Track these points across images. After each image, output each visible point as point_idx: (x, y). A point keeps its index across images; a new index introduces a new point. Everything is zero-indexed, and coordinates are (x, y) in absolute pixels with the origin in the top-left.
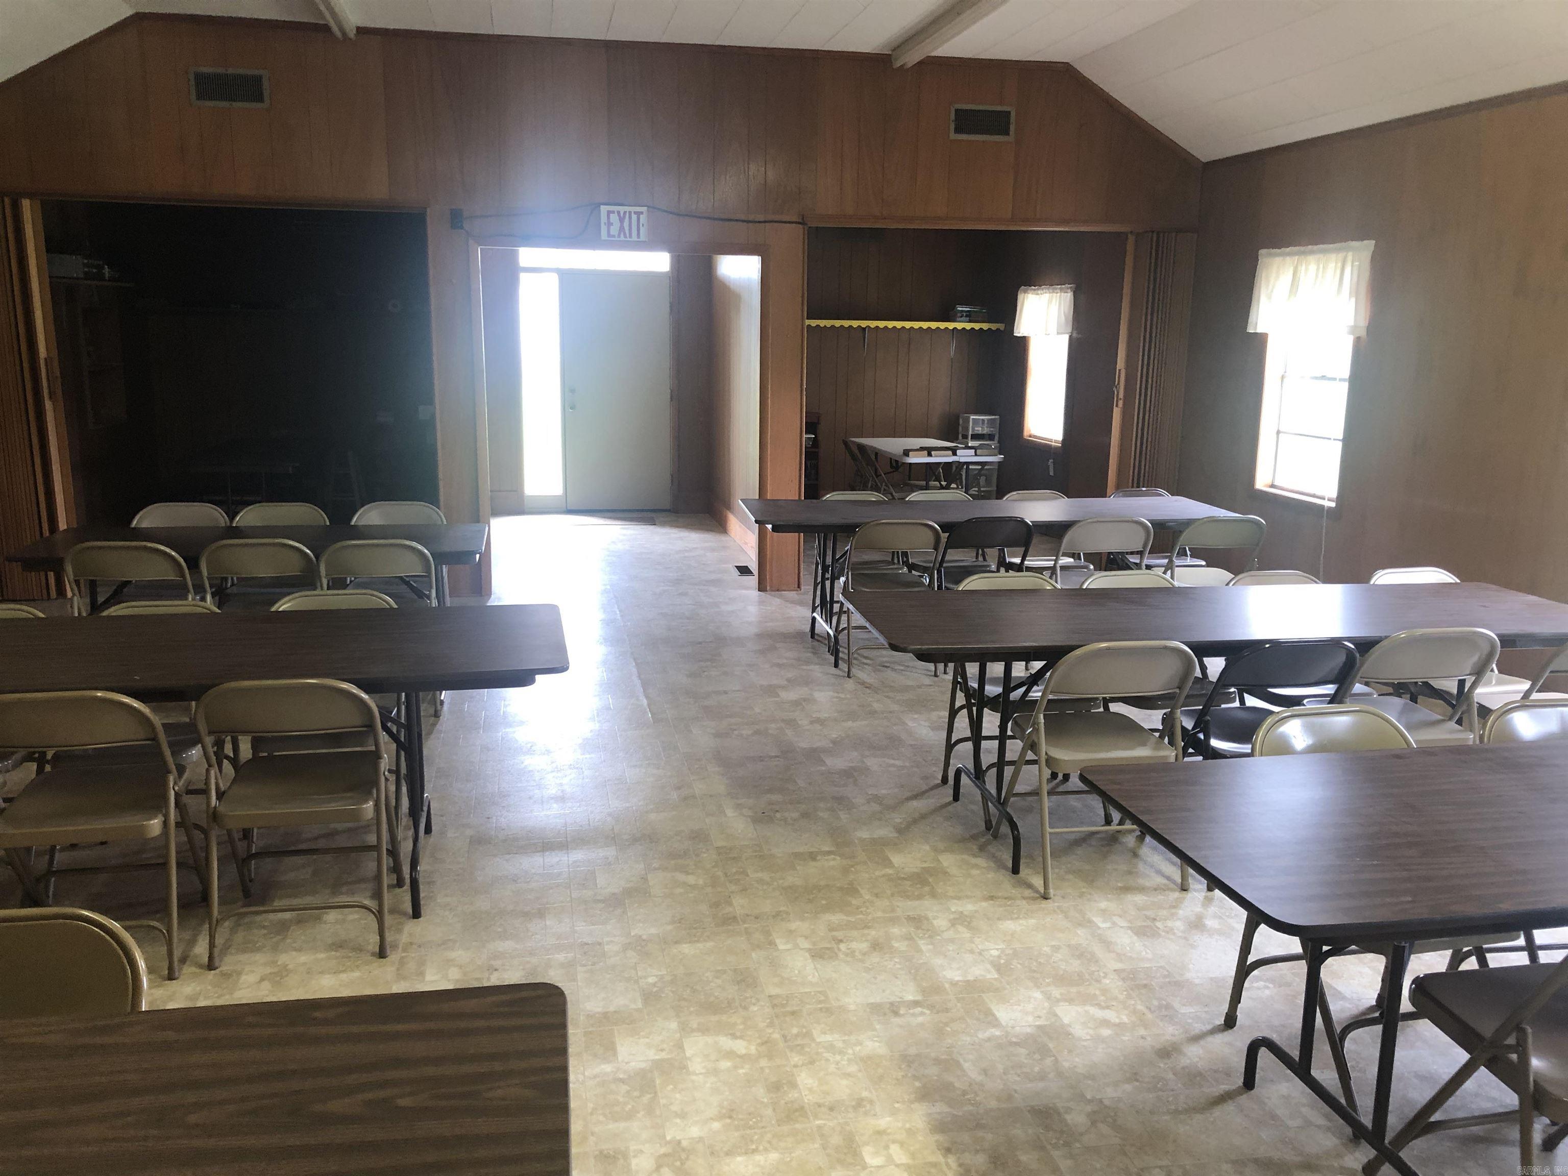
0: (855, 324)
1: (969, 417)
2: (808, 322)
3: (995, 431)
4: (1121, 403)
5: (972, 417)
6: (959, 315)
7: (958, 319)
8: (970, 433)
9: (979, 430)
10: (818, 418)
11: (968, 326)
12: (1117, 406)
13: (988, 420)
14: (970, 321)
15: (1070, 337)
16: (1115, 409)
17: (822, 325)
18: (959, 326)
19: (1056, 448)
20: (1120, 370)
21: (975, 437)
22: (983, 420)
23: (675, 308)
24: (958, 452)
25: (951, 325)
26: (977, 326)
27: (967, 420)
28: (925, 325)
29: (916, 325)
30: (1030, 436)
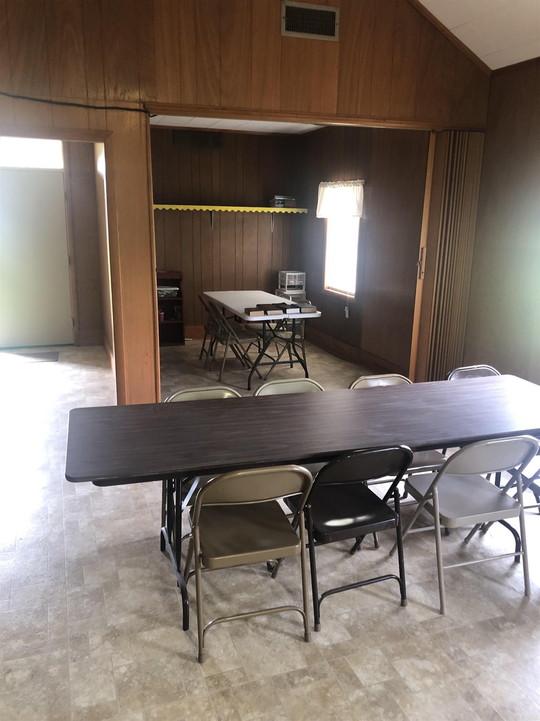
0: (204, 208)
1: (286, 274)
2: (155, 207)
3: (303, 283)
4: (423, 275)
5: (287, 274)
6: (277, 202)
7: (276, 205)
8: (287, 285)
9: (292, 283)
10: (181, 276)
11: (283, 210)
12: (420, 278)
13: (299, 276)
14: (284, 207)
15: (361, 219)
16: (418, 281)
17: (180, 209)
18: (277, 210)
19: (350, 299)
20: (422, 249)
21: (291, 287)
22: (295, 276)
23: (69, 197)
24: (288, 311)
25: (272, 210)
26: (289, 210)
27: (284, 276)
28: (254, 209)
29: (248, 209)
30: (329, 288)
